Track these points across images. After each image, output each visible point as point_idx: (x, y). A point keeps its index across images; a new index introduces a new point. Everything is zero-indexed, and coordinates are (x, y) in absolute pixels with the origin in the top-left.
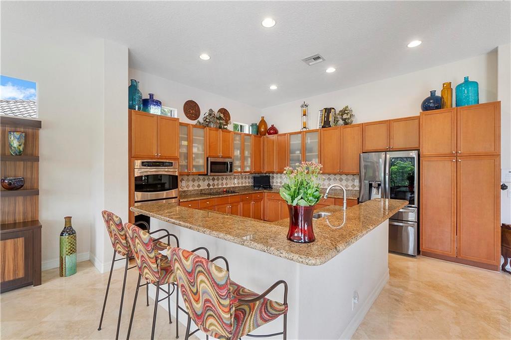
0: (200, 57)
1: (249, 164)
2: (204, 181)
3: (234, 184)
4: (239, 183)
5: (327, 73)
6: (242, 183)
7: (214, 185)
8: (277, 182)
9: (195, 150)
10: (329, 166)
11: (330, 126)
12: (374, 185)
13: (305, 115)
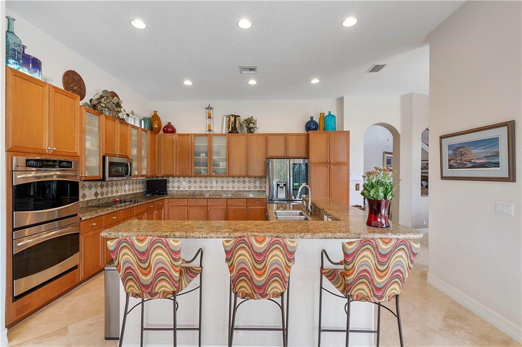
0: (132, 22)
1: (145, 166)
2: (90, 189)
3: (125, 191)
4: (129, 190)
5: (249, 84)
6: (133, 190)
7: (102, 194)
8: (173, 187)
9: (88, 145)
10: (237, 169)
11: (238, 133)
12: (282, 185)
13: (210, 118)
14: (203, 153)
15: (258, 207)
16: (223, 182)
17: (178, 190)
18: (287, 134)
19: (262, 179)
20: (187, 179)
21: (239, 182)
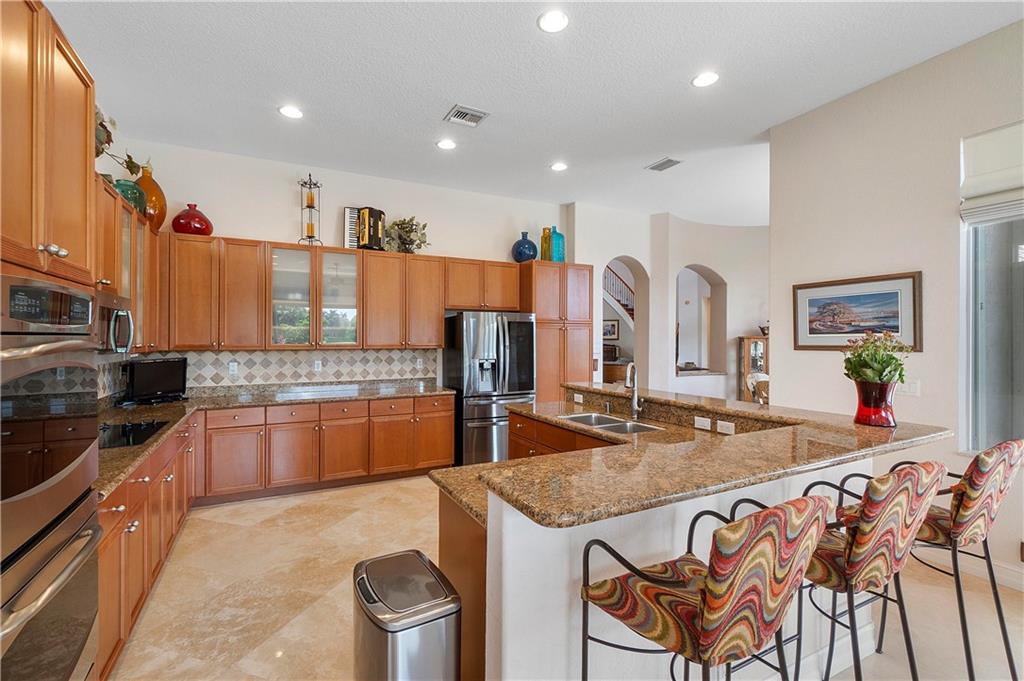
10: (383, 332)
11: (382, 249)
12: (487, 365)
13: (311, 206)
14: (294, 291)
15: (437, 415)
16: (339, 362)
17: (214, 384)
18: (484, 261)
19: (429, 354)
20: (242, 357)
21: (378, 360)
